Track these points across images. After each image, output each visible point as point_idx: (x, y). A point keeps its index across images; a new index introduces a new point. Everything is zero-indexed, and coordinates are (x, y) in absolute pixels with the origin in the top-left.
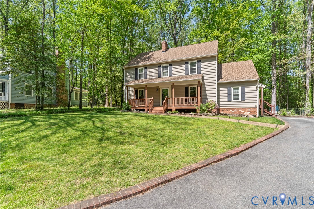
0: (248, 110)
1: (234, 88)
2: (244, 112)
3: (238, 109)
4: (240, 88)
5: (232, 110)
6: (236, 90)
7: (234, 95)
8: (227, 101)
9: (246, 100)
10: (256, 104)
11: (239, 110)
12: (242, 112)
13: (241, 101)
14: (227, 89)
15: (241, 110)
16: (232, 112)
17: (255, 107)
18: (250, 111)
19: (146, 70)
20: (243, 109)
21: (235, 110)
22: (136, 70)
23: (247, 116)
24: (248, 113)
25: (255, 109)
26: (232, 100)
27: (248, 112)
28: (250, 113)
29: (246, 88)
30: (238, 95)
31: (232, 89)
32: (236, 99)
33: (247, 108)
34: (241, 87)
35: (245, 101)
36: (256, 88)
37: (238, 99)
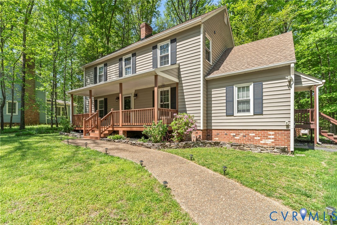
0: (270, 135)
1: (239, 88)
2: (259, 138)
3: (247, 132)
4: (251, 87)
5: (234, 134)
6: (243, 91)
7: (239, 103)
8: (225, 114)
9: (264, 113)
10: (287, 120)
11: (250, 134)
12: (256, 138)
13: (254, 115)
14: (225, 91)
15: (254, 135)
16: (236, 138)
17: (285, 128)
18: (273, 137)
19: (106, 67)
20: (257, 132)
21: (242, 134)
22: (96, 69)
23: (262, 149)
24: (269, 142)
25: (286, 132)
26: (236, 114)
27: (270, 139)
28: (273, 140)
29: (264, 86)
30: (248, 102)
31: (236, 89)
32: (244, 111)
33: (267, 130)
34: (252, 84)
35: (262, 114)
36: (288, 83)
37: (248, 111)
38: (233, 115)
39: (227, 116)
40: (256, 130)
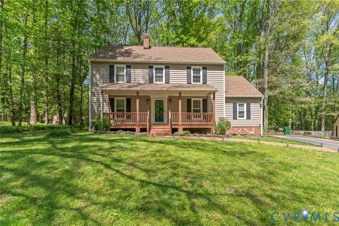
0: (253, 129)
1: (239, 105)
2: (248, 131)
3: (243, 128)
4: (245, 105)
5: (237, 129)
6: (241, 106)
7: (239, 112)
8: (233, 118)
9: (251, 118)
10: (260, 122)
11: (245, 129)
12: (247, 131)
13: (247, 119)
14: (232, 105)
15: (246, 129)
16: (238, 131)
17: (259, 126)
18: (254, 130)
19: (128, 69)
20: (248, 128)
21: (241, 129)
22: (112, 67)
23: (254, 136)
24: (253, 132)
25: (259, 128)
26: (238, 118)
27: (253, 131)
28: (254, 132)
29: (251, 105)
30: (243, 112)
31: (238, 105)
32: (241, 117)
33: (252, 127)
34: (246, 104)
35: (250, 119)
36: (260, 105)
37: (243, 117)
38: (236, 119)
39: (234, 119)
40: (247, 127)
